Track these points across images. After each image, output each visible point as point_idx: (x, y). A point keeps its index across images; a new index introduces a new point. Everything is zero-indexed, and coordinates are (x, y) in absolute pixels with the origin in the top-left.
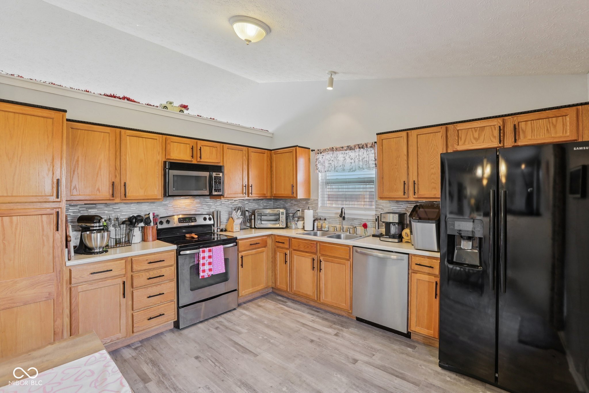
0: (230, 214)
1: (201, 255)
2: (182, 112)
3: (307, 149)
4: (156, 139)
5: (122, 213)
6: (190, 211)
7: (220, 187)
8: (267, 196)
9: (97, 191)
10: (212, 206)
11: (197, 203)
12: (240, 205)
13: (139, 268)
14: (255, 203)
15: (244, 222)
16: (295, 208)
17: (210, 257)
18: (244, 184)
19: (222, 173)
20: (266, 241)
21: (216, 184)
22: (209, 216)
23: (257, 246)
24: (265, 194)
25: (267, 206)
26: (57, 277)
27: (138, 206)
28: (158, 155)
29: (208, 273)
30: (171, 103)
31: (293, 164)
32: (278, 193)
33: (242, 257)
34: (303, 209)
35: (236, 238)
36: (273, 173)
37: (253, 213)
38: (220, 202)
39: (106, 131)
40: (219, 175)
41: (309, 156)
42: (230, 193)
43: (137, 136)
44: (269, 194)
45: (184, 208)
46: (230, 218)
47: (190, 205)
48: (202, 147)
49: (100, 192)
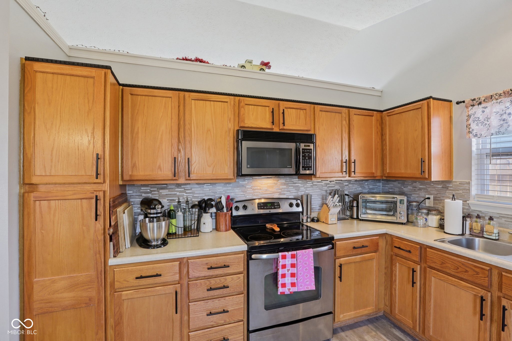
0: (324, 198)
1: (281, 262)
2: (262, 71)
3: (447, 102)
4: (227, 102)
5: (195, 195)
6: (273, 194)
7: (310, 163)
8: (377, 176)
9: (158, 169)
10: (301, 188)
11: (282, 184)
12: (337, 187)
13: (196, 274)
14: (358, 185)
15: (343, 211)
16: (420, 194)
17: (293, 266)
18: (343, 159)
19: (313, 144)
20: (378, 243)
21: (305, 159)
22: (297, 201)
23: (363, 250)
24: (374, 173)
25: (374, 189)
26: (98, 278)
27: (211, 186)
28: (229, 122)
29: (290, 289)
30: (250, 62)
31: (423, 127)
32: (393, 171)
33: (341, 266)
34: (436, 197)
35: (332, 238)
36: (386, 143)
37: (356, 198)
38: (311, 182)
39: (168, 95)
40: (309, 147)
41: (450, 112)
42: (323, 172)
43: (204, 99)
44: (379, 173)
45: (266, 190)
46: (324, 204)
47: (273, 186)
48: (285, 110)
49: (161, 170)
